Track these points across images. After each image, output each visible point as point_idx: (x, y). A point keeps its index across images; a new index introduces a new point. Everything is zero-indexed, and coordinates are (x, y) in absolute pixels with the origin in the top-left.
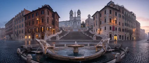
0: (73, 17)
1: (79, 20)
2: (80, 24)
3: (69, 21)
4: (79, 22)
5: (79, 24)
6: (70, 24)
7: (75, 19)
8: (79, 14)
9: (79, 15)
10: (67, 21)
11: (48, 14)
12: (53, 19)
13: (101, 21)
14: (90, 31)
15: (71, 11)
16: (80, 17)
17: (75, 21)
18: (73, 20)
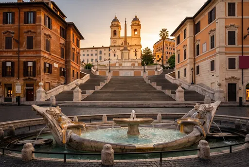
0: (120, 38)
1: (136, 45)
2: (139, 56)
3: (109, 48)
4: (136, 51)
5: (136, 55)
6: (112, 54)
7: (125, 42)
8: (136, 30)
9: (136, 33)
10: (103, 48)
11: (50, 27)
12: (62, 41)
13: (198, 46)
14: (168, 77)
15: (115, 20)
16: (139, 37)
17: (125, 49)
18: (119, 46)
